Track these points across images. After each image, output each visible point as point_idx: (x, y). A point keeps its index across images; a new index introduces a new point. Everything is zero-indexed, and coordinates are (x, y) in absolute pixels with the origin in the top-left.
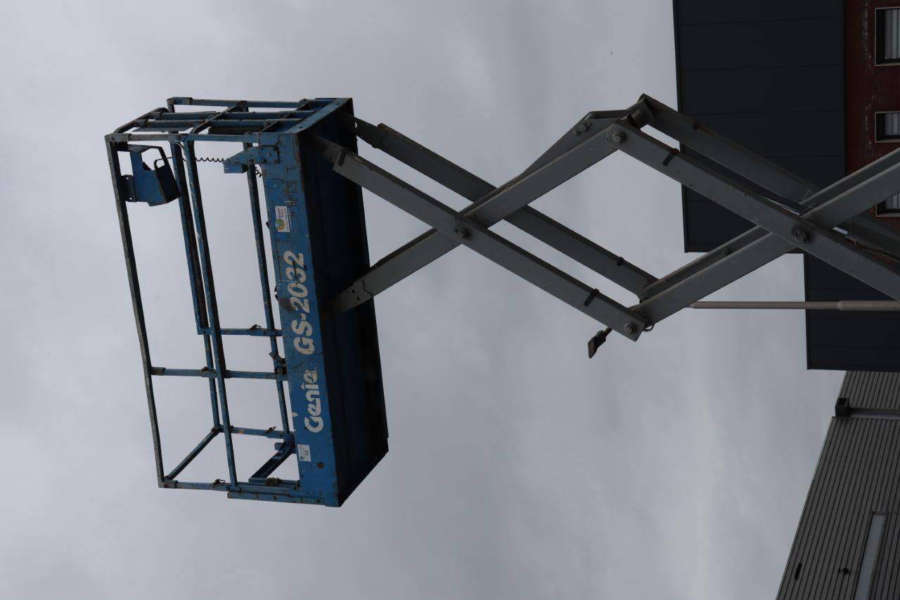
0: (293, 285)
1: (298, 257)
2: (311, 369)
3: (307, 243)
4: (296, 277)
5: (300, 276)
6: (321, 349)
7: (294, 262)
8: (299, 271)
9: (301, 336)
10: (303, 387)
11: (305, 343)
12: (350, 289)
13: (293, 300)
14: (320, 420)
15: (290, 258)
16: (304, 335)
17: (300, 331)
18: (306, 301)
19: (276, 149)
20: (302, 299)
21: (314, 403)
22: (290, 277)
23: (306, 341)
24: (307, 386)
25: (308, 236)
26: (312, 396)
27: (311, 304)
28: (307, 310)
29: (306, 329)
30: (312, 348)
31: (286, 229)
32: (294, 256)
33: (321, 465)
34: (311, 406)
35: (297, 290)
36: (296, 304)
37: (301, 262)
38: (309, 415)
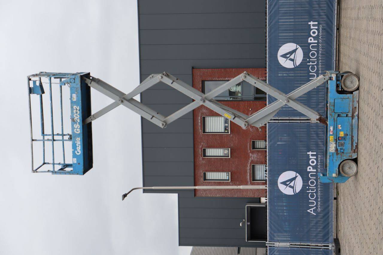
0: (76, 115)
1: (77, 107)
2: (78, 137)
3: (80, 104)
4: (77, 113)
5: (78, 112)
6: (82, 132)
7: (76, 109)
8: (77, 111)
9: (76, 128)
10: (76, 142)
11: (77, 130)
12: (90, 117)
13: (75, 119)
14: (80, 152)
15: (75, 108)
16: (77, 128)
17: (76, 127)
18: (79, 119)
19: (74, 79)
20: (77, 119)
21: (79, 146)
22: (75, 113)
23: (78, 130)
24: (77, 142)
25: (81, 102)
26: (78, 145)
27: (80, 120)
28: (79, 121)
29: (78, 126)
30: (79, 132)
31: (75, 100)
32: (76, 107)
33: (79, 164)
34: (78, 147)
35: (76, 116)
36: (76, 120)
37: (78, 108)
38: (77, 150)
